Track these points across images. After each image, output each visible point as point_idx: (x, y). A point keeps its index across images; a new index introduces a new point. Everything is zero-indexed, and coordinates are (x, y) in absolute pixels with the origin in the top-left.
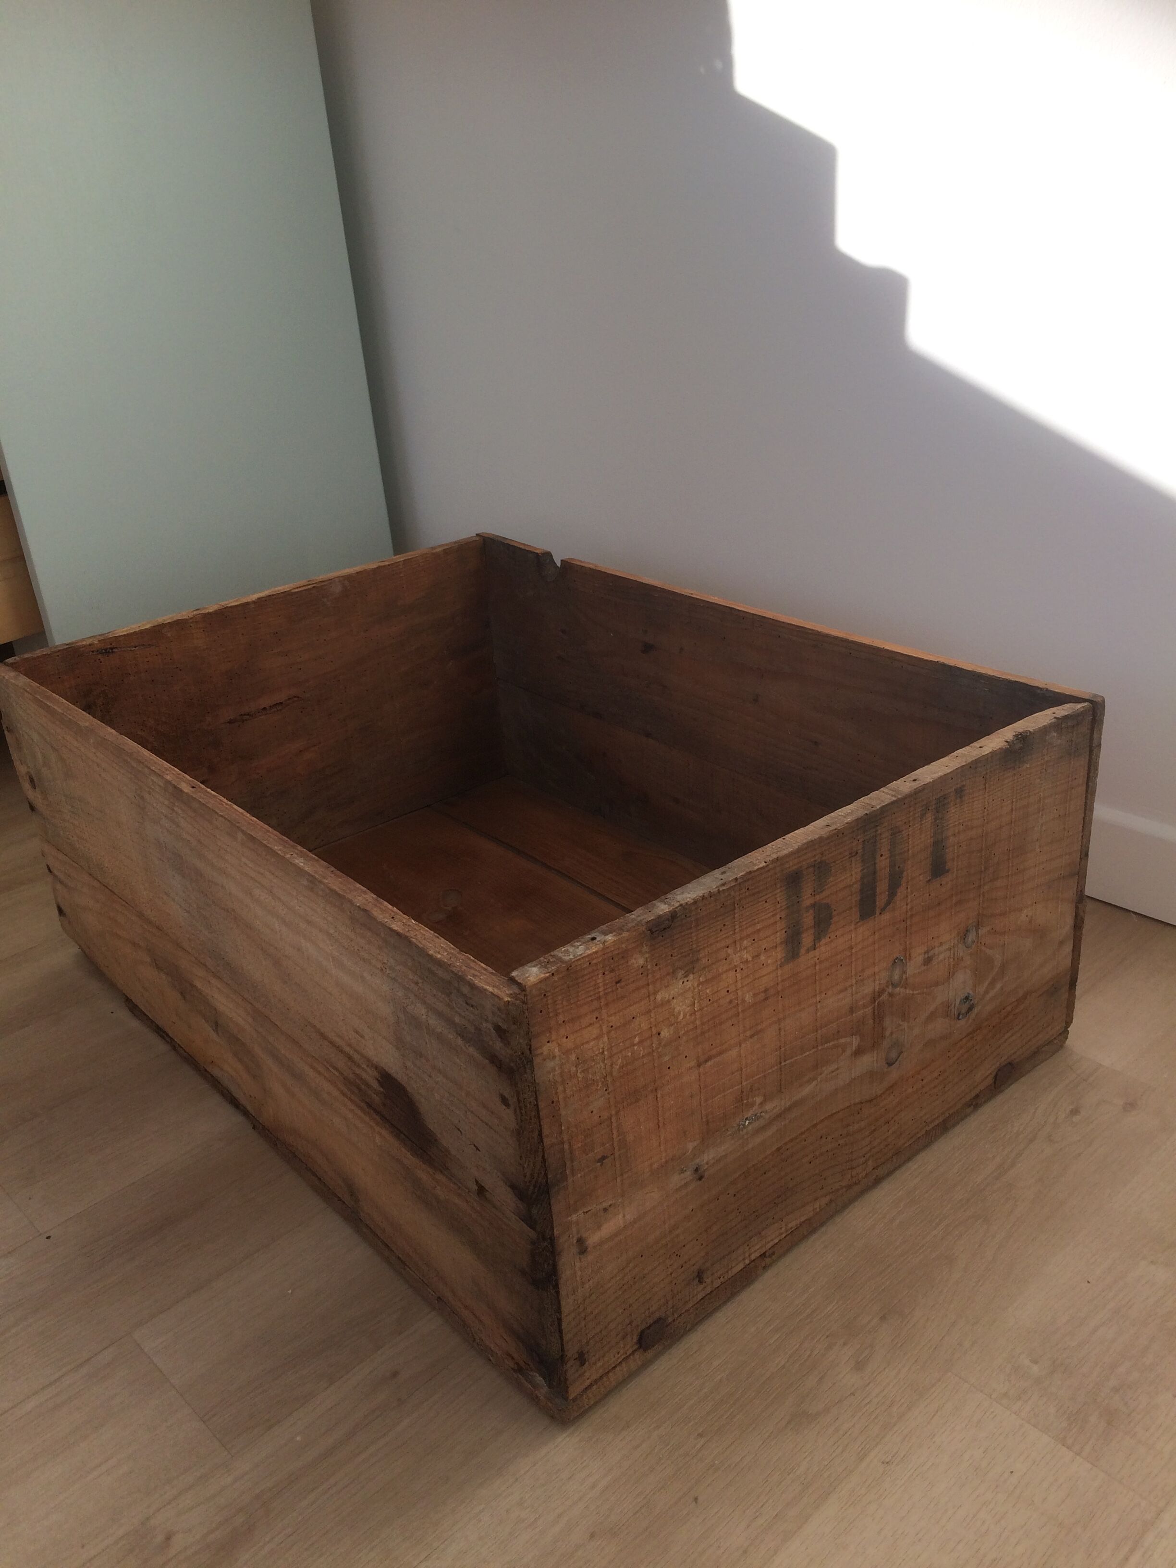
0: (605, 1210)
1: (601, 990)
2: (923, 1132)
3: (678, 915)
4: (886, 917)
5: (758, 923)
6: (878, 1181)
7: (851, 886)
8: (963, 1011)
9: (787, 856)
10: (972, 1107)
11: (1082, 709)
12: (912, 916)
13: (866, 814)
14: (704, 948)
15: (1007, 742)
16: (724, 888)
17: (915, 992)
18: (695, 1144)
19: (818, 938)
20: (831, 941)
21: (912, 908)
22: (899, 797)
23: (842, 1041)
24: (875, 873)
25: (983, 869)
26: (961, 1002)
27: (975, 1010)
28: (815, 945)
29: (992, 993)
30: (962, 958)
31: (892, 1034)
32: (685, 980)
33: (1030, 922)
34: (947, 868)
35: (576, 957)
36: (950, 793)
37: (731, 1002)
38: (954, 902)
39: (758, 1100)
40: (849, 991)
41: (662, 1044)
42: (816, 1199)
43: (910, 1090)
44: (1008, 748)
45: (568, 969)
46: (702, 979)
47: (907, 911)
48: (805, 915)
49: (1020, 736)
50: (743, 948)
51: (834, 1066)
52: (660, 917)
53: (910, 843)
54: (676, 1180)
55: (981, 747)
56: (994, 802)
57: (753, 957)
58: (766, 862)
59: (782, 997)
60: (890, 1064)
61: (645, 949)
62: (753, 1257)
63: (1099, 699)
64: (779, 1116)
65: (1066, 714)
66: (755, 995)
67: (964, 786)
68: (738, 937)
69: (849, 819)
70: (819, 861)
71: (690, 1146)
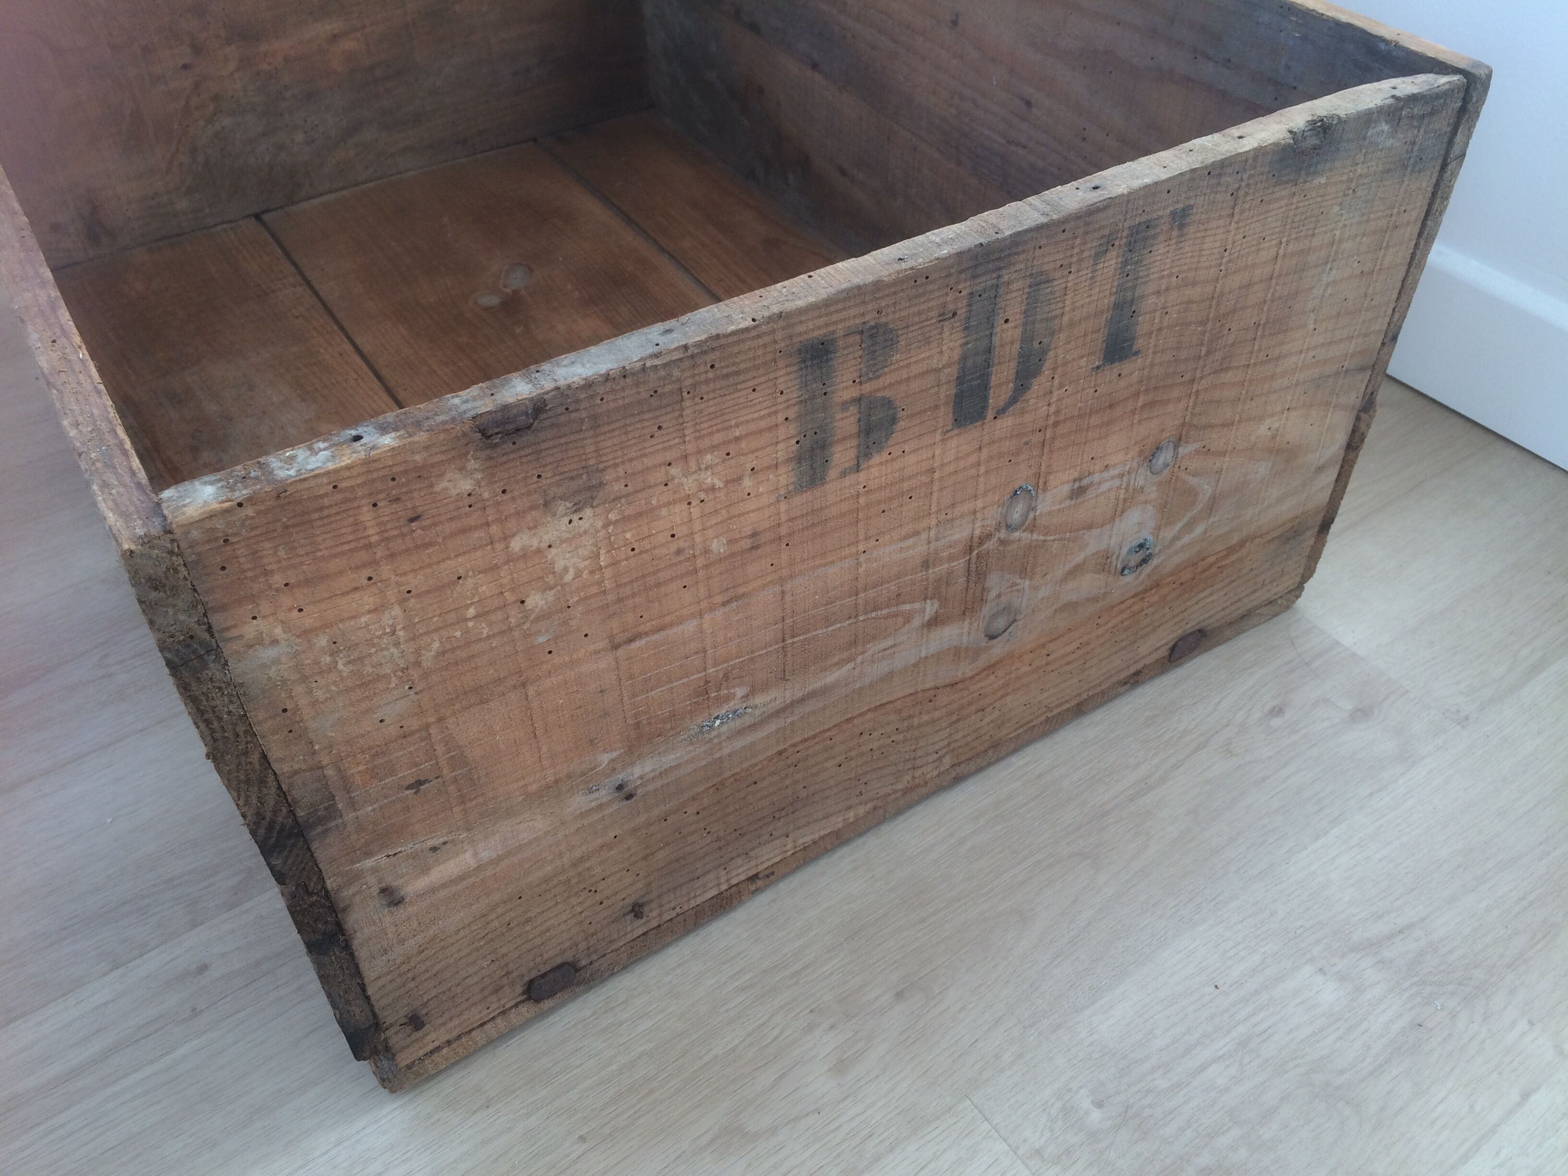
0: (434, 849)
1: (371, 532)
2: (1043, 718)
3: (548, 408)
4: (1007, 422)
5: (737, 425)
6: (958, 780)
7: (938, 370)
8: (1133, 563)
9: (801, 311)
10: (1128, 685)
11: (1447, 87)
12: (1056, 424)
13: (981, 244)
14: (616, 466)
15: (1291, 132)
16: (657, 362)
17: (1048, 538)
18: (615, 754)
19: (865, 453)
20: (892, 460)
21: (1058, 412)
22: (1055, 217)
23: (907, 607)
24: (989, 350)
25: (1203, 353)
26: (1130, 551)
27: (1155, 562)
28: (858, 465)
29: (1186, 539)
30: (1142, 488)
31: (999, 596)
32: (575, 517)
33: (1273, 437)
34: (1135, 348)
35: (301, 474)
36: (1162, 217)
37: (679, 552)
38: (1140, 404)
39: (740, 692)
40: (924, 536)
41: (532, 617)
42: (850, 807)
43: (1026, 669)
44: (1289, 144)
45: (278, 497)
46: (612, 516)
47: (1048, 416)
48: (839, 416)
49: (1319, 124)
50: (703, 467)
51: (890, 642)
52: (506, 408)
53: (1068, 303)
54: (579, 802)
55: (1240, 137)
56: (1245, 240)
57: (727, 483)
58: (754, 320)
59: (787, 545)
60: (992, 637)
61: (472, 464)
62: (734, 881)
63: (1481, 72)
64: (778, 713)
65: (1415, 91)
66: (730, 542)
67: (1191, 207)
68: (691, 448)
69: (945, 252)
70: (872, 323)
71: (604, 759)
